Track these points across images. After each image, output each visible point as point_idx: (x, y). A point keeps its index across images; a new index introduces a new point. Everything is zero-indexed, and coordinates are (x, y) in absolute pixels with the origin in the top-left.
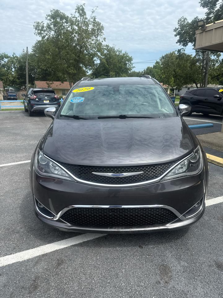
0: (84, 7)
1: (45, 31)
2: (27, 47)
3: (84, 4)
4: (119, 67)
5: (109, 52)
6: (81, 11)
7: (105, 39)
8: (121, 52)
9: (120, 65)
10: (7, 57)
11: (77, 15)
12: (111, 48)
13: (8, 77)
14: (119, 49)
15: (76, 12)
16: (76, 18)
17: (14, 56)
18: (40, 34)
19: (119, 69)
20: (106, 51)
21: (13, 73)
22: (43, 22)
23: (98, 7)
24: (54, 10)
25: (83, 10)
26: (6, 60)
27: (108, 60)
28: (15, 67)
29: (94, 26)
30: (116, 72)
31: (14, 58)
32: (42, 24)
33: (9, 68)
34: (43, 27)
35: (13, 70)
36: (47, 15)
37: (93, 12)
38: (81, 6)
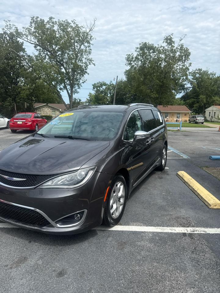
0: (172, 36)
1: (134, 61)
2: (117, 76)
3: (172, 34)
4: (212, 90)
5: (201, 75)
6: (169, 40)
7: (191, 64)
8: (215, 75)
9: (213, 88)
10: (105, 84)
11: (165, 44)
12: (204, 72)
13: (104, 101)
14: (213, 72)
15: (164, 42)
16: (164, 47)
17: (111, 84)
18: (130, 64)
19: (211, 92)
20: (198, 75)
21: (108, 98)
22: (133, 53)
23: (186, 35)
24: (142, 43)
25: (171, 39)
26: (104, 87)
27: (199, 84)
28: (110, 93)
29: (181, 52)
30: (207, 95)
31: (111, 85)
32: (132, 55)
33: (106, 94)
34: (132, 58)
35: (109, 95)
36: (136, 48)
37: (180, 40)
38: (170, 36)
